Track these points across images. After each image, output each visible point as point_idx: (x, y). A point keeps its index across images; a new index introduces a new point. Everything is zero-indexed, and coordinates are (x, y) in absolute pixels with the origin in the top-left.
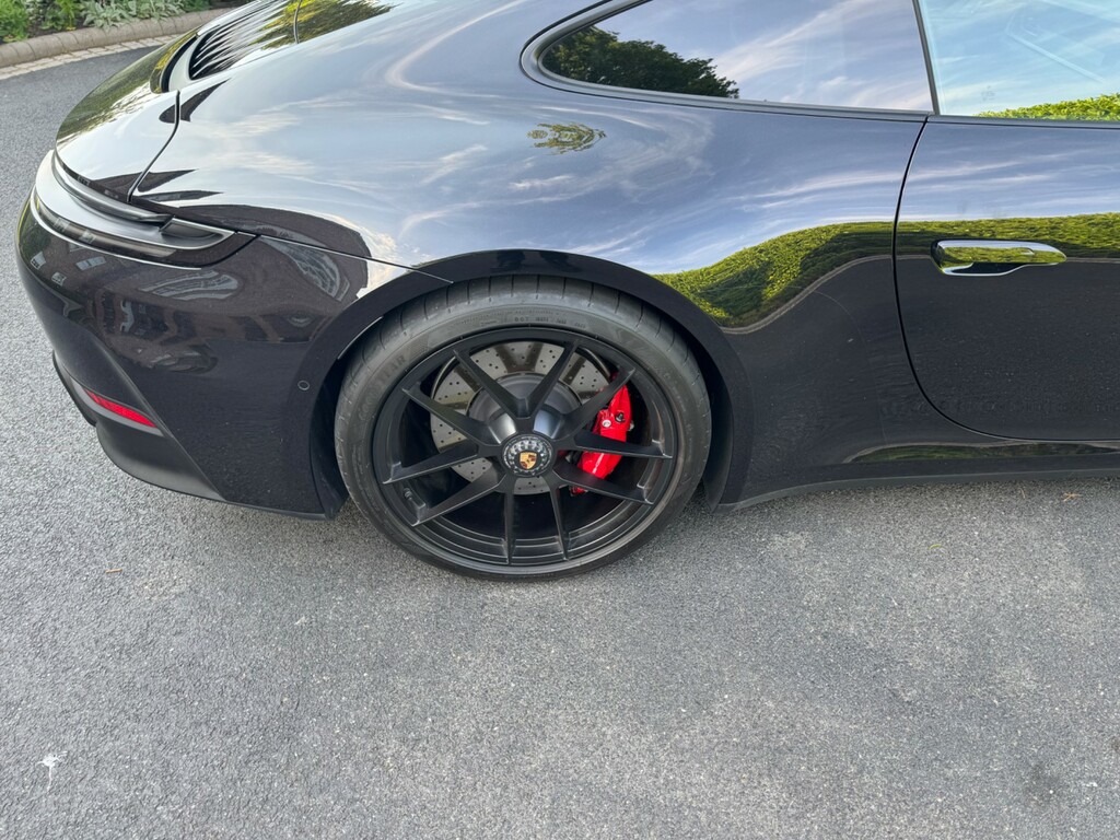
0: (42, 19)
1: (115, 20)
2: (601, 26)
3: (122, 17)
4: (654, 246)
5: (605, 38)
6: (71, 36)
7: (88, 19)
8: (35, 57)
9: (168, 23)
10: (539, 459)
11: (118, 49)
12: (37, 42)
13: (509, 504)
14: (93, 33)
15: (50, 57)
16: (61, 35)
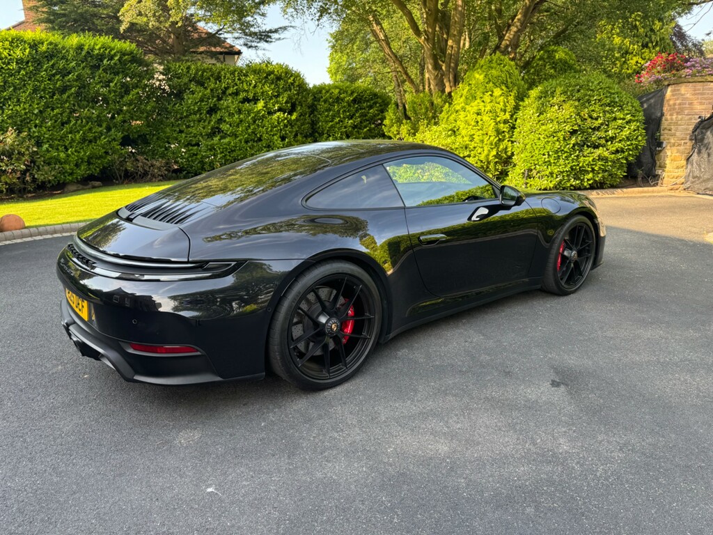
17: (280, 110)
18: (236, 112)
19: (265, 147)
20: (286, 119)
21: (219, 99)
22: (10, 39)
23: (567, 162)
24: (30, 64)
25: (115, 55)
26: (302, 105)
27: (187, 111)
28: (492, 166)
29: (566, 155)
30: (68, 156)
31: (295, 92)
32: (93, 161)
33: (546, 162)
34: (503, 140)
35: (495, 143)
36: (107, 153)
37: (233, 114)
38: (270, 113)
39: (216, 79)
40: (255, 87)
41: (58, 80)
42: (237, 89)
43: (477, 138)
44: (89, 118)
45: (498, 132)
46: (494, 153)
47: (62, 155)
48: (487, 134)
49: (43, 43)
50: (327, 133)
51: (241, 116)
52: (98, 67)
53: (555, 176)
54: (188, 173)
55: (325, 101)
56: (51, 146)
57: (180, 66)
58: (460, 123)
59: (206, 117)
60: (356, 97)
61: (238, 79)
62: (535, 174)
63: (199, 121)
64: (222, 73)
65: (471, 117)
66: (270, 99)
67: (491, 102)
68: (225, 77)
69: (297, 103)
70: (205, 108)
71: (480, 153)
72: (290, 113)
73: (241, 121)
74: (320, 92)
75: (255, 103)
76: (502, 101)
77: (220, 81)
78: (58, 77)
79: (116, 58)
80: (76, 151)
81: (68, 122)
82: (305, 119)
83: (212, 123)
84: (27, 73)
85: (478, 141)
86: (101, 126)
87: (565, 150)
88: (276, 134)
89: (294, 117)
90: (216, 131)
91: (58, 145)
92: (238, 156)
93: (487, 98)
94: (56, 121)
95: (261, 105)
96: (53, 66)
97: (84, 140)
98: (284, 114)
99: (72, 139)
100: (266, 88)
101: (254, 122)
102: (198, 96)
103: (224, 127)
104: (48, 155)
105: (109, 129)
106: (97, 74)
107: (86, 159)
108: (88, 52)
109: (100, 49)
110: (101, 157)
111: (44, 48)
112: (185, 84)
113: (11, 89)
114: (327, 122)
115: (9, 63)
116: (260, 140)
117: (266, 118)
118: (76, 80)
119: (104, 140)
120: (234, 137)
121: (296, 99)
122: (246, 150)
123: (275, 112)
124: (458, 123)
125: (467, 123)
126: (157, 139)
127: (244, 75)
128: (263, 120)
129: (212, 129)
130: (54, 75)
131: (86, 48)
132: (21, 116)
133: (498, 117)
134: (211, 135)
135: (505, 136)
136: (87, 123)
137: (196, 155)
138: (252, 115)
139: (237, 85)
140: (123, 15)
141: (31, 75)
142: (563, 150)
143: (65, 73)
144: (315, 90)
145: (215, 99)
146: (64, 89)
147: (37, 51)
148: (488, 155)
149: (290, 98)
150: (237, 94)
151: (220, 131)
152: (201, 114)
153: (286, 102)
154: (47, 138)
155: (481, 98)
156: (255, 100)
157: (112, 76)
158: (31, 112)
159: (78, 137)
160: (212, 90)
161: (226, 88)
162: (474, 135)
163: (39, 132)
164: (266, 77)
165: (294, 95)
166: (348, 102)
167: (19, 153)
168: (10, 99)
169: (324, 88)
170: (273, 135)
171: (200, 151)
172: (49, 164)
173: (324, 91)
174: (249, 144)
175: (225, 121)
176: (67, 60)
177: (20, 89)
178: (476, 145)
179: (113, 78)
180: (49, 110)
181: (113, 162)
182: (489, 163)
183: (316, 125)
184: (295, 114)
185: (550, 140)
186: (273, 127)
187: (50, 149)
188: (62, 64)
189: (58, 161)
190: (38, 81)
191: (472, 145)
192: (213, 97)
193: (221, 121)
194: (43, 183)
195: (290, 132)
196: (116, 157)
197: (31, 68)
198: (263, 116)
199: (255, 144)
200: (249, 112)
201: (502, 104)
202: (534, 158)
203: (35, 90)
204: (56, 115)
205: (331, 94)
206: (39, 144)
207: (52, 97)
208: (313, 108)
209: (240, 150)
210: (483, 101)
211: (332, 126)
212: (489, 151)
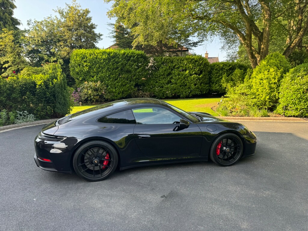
0: (6, 122)
1: (21, 122)
2: (106, 117)
3: (22, 122)
4: (114, 138)
5: (107, 118)
6: (11, 126)
7: (15, 122)
8: (4, 129)
9: (31, 123)
10: (97, 162)
11: (21, 127)
12: (5, 127)
13: (94, 171)
14: (16, 125)
15: (7, 129)
16: (10, 125)
17: (195, 74)
18: (178, 75)
19: (188, 88)
20: (197, 77)
21: (172, 70)
22: (102, 52)
23: (305, 104)
24: (107, 60)
25: (135, 56)
26: (205, 72)
27: (159, 75)
28: (267, 103)
29: (304, 100)
30: (116, 90)
31: (202, 66)
32: (124, 92)
33: (293, 103)
34: (274, 92)
35: (269, 93)
36: (129, 89)
37: (176, 75)
38: (191, 75)
39: (171, 63)
40: (186, 65)
41: (115, 65)
42: (179, 66)
43: (260, 90)
44: (124, 78)
45: (271, 88)
46: (268, 97)
47: (114, 90)
48: (265, 89)
49: (112, 53)
50: (216, 83)
51: (179, 76)
52: (129, 60)
53: (299, 110)
54: (158, 97)
55: (216, 70)
56: (111, 87)
57: (159, 58)
58: (253, 83)
59: (166, 77)
60: (231, 67)
61: (180, 62)
62: (289, 108)
63: (163, 78)
64: (174, 60)
65: (258, 81)
66: (191, 70)
67: (268, 74)
68: (175, 62)
69: (203, 71)
70: (166, 73)
71: (261, 97)
72: (199, 75)
73: (179, 78)
74: (215, 66)
75: (186, 71)
76: (274, 74)
77: (173, 63)
78: (115, 64)
79: (136, 57)
80: (119, 89)
81: (117, 79)
82: (206, 77)
83: (168, 79)
84: (106, 63)
85: (260, 92)
86: (128, 80)
87: (304, 98)
88: (192, 83)
89: (200, 76)
90: (169, 82)
91: (113, 87)
92: (176, 92)
93: (266, 72)
94: (113, 79)
95: (187, 72)
96: (114, 60)
97: (122, 85)
98: (196, 75)
99: (118, 85)
100: (190, 65)
101: (184, 78)
102: (164, 69)
103: (173, 81)
104: (110, 90)
105: (131, 81)
106: (129, 62)
107: (122, 92)
108: (127, 55)
109: (130, 54)
110: (127, 91)
111: (112, 55)
112: (160, 65)
113: (101, 68)
114: (216, 78)
115: (101, 60)
116: (186, 85)
117: (189, 77)
118: (121, 65)
119: (128, 85)
120: (176, 84)
121: (203, 69)
122: (180, 89)
123: (193, 74)
124: (252, 83)
125: (256, 83)
126: (148, 85)
127: (182, 61)
128: (188, 78)
129: (168, 81)
130: (114, 64)
131: (126, 54)
132: (103, 77)
133: (271, 81)
134: (168, 83)
135: (275, 90)
136: (123, 79)
137: (161, 91)
138: (184, 76)
139: (179, 64)
140: (133, 44)
141: (107, 64)
142: (302, 98)
143: (117, 63)
144: (212, 65)
145: (170, 70)
146: (117, 68)
147: (110, 56)
148: (265, 98)
149: (200, 69)
150: (178, 68)
151: (171, 82)
152: (164, 76)
153: (198, 71)
154: (110, 84)
155: (263, 72)
156: (186, 70)
157: (133, 63)
158: (106, 76)
159: (120, 84)
160: (169, 67)
161: (175, 66)
162: (259, 89)
163: (108, 82)
164: (191, 61)
165: (202, 67)
166: (226, 70)
167: (101, 89)
168: (100, 71)
169: (216, 64)
170: (191, 84)
171: (163, 89)
172: (110, 93)
173: (216, 66)
174: (182, 87)
175: (173, 78)
176: (119, 58)
177: (104, 68)
178: (259, 93)
179: (134, 64)
180: (111, 75)
181: (131, 92)
182: (266, 101)
183: (211, 79)
184: (201, 75)
185: (295, 93)
186: (191, 81)
187: (111, 88)
188: (117, 60)
189: (113, 92)
190: (109, 66)
191: (258, 93)
192: (170, 69)
193: (172, 78)
194: (107, 99)
195: (198, 82)
196: (132, 91)
197: (107, 61)
198: (188, 76)
199: (184, 87)
200: (182, 75)
201: (273, 75)
202: (288, 101)
203: (108, 68)
204: (113, 77)
205: (219, 66)
206: (107, 86)
207: (112, 71)
208: (210, 72)
209: (178, 89)
210: (264, 74)
211: (218, 80)
212: (265, 96)
